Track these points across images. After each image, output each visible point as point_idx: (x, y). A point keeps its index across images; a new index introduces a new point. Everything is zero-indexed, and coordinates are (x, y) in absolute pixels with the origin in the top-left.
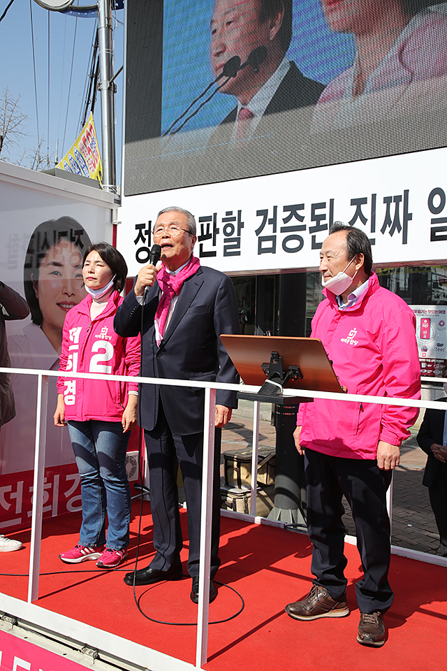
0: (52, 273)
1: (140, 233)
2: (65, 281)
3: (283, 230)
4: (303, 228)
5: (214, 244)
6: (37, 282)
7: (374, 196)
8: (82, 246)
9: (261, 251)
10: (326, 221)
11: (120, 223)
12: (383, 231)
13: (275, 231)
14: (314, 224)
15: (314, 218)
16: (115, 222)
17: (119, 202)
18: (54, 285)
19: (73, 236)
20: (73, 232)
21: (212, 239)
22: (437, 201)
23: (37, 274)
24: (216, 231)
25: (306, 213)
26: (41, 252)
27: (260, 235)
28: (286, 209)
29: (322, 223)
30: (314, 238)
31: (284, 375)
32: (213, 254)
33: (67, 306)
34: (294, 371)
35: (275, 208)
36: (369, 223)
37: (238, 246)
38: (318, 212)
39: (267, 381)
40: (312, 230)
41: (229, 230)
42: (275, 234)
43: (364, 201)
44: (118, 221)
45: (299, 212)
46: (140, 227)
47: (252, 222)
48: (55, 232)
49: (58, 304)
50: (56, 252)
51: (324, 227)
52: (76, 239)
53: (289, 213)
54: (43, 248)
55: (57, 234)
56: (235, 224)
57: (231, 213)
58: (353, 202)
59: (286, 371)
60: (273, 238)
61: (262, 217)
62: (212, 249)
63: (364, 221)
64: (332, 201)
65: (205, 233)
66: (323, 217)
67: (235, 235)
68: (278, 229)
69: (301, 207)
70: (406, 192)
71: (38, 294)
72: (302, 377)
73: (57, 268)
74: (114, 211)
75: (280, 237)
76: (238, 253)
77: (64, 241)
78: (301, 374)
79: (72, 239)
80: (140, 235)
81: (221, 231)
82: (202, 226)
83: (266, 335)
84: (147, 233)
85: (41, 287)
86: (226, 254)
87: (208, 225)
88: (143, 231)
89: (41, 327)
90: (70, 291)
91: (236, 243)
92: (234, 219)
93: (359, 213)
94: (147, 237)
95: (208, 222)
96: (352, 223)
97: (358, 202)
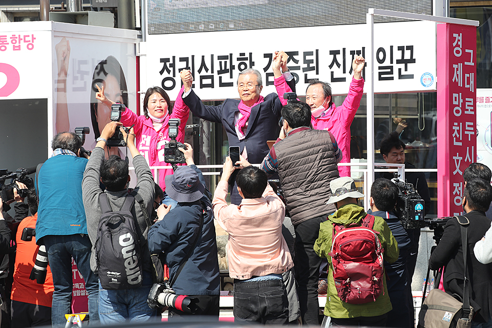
1: (165, 65)
4: (298, 68)
5: (231, 77)
7: (344, 49)
9: (268, 83)
10: (314, 65)
12: (350, 72)
15: (305, 61)
16: (138, 54)
21: (229, 73)
22: (381, 56)
24: (232, 67)
25: (300, 58)
27: (267, 72)
29: (311, 65)
30: (306, 75)
32: (231, 84)
36: (342, 67)
38: (308, 58)
40: (304, 70)
41: (243, 67)
43: (338, 52)
44: (140, 54)
45: (294, 57)
46: (164, 61)
51: (313, 69)
56: (248, 62)
57: (244, 54)
58: (332, 52)
61: (268, 59)
62: (230, 81)
63: (339, 65)
64: (317, 51)
65: (223, 69)
66: (312, 61)
69: (296, 53)
70: (364, 48)
74: (137, 46)
80: (165, 67)
81: (236, 67)
82: (221, 63)
84: (171, 65)
87: (226, 62)
88: (168, 64)
92: (246, 59)
93: (335, 60)
94: (171, 69)
95: (226, 60)
96: (331, 66)
97: (334, 53)
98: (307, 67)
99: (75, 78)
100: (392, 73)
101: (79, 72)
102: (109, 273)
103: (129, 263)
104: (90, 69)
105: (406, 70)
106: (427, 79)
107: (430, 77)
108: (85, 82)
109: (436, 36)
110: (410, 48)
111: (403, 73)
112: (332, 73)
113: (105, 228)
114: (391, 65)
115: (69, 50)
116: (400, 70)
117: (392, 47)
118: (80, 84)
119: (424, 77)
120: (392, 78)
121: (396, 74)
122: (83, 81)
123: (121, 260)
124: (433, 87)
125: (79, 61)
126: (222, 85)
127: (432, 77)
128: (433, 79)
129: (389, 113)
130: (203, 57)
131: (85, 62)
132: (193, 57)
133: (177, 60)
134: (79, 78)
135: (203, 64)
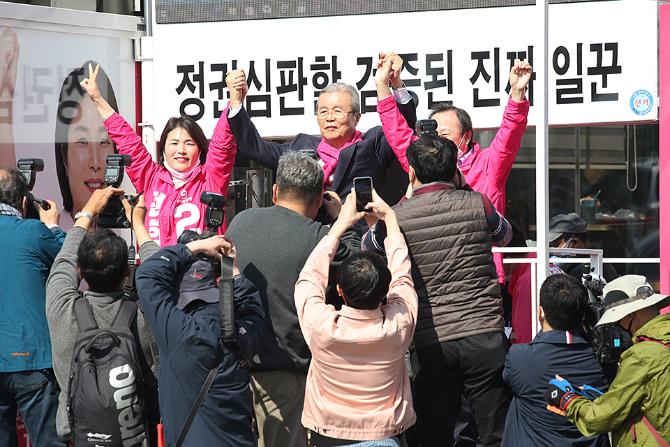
1: (186, 78)
4: (416, 83)
5: (301, 98)
7: (497, 50)
9: (365, 109)
10: (444, 77)
14: (430, 78)
15: (429, 71)
16: (138, 59)
18: (81, 158)
21: (297, 91)
22: (561, 61)
24: (303, 81)
25: (420, 64)
27: (364, 89)
29: (440, 77)
30: (430, 95)
32: (300, 111)
33: (95, 186)
36: (492, 80)
38: (434, 65)
40: (428, 86)
41: (321, 80)
43: (486, 55)
44: (143, 57)
45: (411, 63)
46: (184, 69)
51: (442, 84)
56: (329, 73)
57: (322, 59)
58: (475, 55)
61: (365, 66)
62: (298, 104)
63: (487, 78)
64: (450, 52)
65: (287, 83)
66: (440, 71)
69: (414, 57)
70: (531, 48)
73: (83, 134)
74: (137, 43)
80: (186, 81)
81: (310, 81)
84: (196, 78)
85: (70, 161)
87: (291, 73)
88: (191, 75)
89: (71, 215)
90: (96, 163)
92: (327, 67)
93: (481, 69)
94: (196, 84)
95: (291, 69)
96: (473, 80)
97: (480, 56)
98: (432, 80)
99: (28, 100)
100: (579, 90)
101: (36, 88)
102: (90, 435)
103: (126, 418)
104: (54, 85)
105: (605, 85)
106: (642, 102)
107: (646, 98)
108: (46, 107)
109: (658, 25)
110: (613, 47)
111: (600, 90)
112: (476, 91)
113: (84, 356)
114: (579, 77)
115: (16, 50)
116: (594, 85)
117: (580, 46)
118: (35, 109)
119: (637, 98)
120: (580, 100)
121: (586, 93)
122: (43, 105)
123: (113, 411)
124: (652, 116)
125: (35, 69)
126: (285, 111)
127: (651, 98)
128: (652, 102)
129: (575, 161)
130: (252, 63)
131: (45, 72)
132: (234, 62)
133: (207, 68)
134: (35, 100)
135: (252, 75)
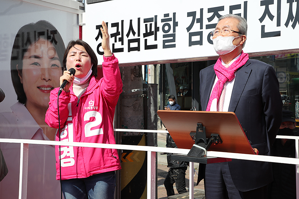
0: (33, 64)
2: (43, 70)
3: (208, 27)
5: (156, 39)
6: (21, 71)
8: (56, 43)
9: (191, 43)
11: (84, 24)
12: (287, 24)
13: (201, 28)
17: (83, 8)
18: (35, 73)
19: (49, 35)
20: (49, 33)
21: (154, 35)
23: (21, 64)
24: (157, 29)
25: (226, 13)
26: (25, 48)
27: (190, 31)
28: (210, 10)
31: (208, 141)
32: (155, 47)
33: (46, 89)
34: (215, 137)
35: (202, 10)
36: (275, 19)
37: (174, 40)
38: (235, 12)
39: (194, 145)
41: (166, 28)
42: (201, 30)
43: (271, 2)
44: (83, 23)
45: (220, 13)
47: (184, 21)
48: (35, 32)
49: (38, 87)
50: (36, 47)
52: (52, 38)
53: (212, 14)
54: (26, 44)
55: (37, 34)
56: (171, 23)
57: (168, 15)
58: (263, 3)
59: (209, 137)
60: (200, 34)
61: (192, 17)
62: (154, 43)
64: (246, 3)
65: (149, 31)
67: (171, 32)
68: (204, 27)
69: (222, 8)
71: (22, 80)
72: (222, 142)
73: (36, 60)
75: (206, 32)
76: (174, 46)
77: (42, 39)
78: (221, 139)
79: (49, 38)
80: (100, 34)
81: (161, 29)
82: (146, 25)
83: (192, 110)
85: (25, 74)
86: (165, 47)
87: (151, 25)
89: (25, 106)
90: (47, 77)
91: (172, 38)
92: (170, 20)
93: (267, 12)
95: (151, 23)
96: (261, 20)
97: (266, 3)
112: (263, 27)
126: (147, 47)
130: (131, 21)
132: (122, 21)
133: (109, 26)
135: (131, 28)
